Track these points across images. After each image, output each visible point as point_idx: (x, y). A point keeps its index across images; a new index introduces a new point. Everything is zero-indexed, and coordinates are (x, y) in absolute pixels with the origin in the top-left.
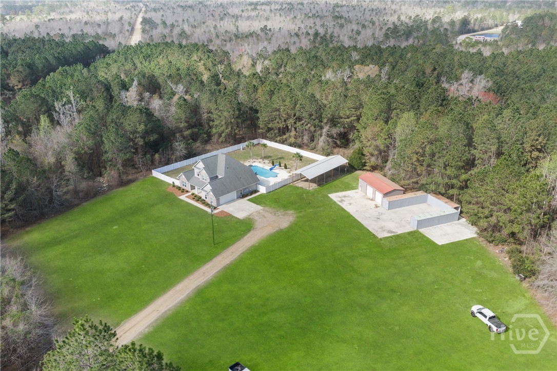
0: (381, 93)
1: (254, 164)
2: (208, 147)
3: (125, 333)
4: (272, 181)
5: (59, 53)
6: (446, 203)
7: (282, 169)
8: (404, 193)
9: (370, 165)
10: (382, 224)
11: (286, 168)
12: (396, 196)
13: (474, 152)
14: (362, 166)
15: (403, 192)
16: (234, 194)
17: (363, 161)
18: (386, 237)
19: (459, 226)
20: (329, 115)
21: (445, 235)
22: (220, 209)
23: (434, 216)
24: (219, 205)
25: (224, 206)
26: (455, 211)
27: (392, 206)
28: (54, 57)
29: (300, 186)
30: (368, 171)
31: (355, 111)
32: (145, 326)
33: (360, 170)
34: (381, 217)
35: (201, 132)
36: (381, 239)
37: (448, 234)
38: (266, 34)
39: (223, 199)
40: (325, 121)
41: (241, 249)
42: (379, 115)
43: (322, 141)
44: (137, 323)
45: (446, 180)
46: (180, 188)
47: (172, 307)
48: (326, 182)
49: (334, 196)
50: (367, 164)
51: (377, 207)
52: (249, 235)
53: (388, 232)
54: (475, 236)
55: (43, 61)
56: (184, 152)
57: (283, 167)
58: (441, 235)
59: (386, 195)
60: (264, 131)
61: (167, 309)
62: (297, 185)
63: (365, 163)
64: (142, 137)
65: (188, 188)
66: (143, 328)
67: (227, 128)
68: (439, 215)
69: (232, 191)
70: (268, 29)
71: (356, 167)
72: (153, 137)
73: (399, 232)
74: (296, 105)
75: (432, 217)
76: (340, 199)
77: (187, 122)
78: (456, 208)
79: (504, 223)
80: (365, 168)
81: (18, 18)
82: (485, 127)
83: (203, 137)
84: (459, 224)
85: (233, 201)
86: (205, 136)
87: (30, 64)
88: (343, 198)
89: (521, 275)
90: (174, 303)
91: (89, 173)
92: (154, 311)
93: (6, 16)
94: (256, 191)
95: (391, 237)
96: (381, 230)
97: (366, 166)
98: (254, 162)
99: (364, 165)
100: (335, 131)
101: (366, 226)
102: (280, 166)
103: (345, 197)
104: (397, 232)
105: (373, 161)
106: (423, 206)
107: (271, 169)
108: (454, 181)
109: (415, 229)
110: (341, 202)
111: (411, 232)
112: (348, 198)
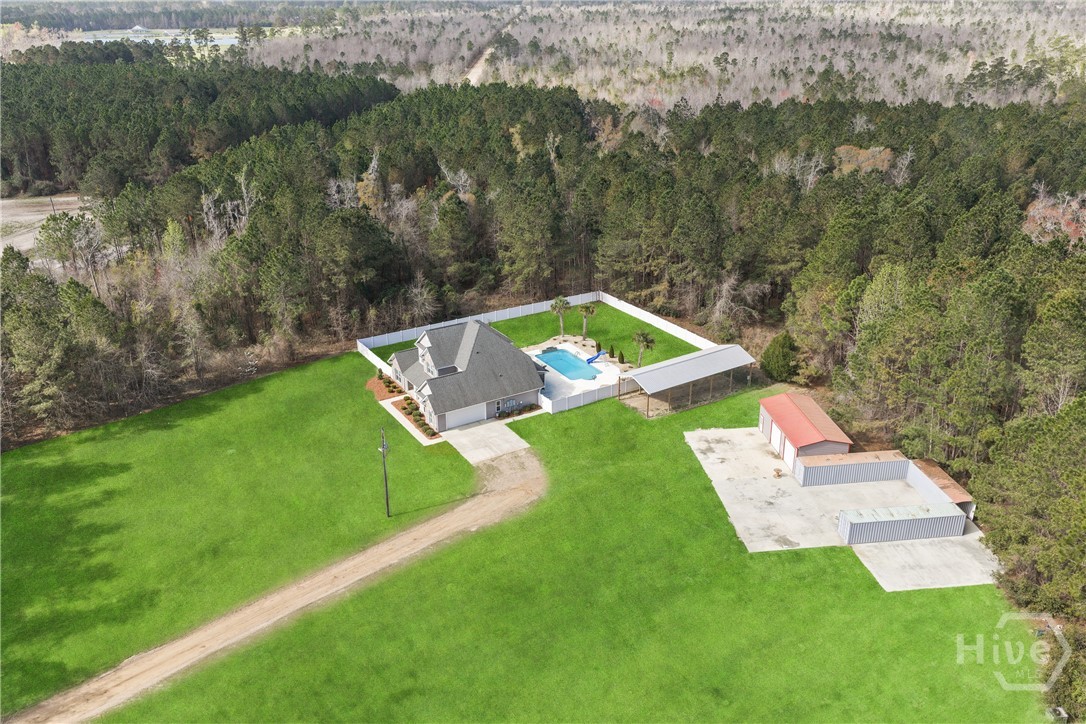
0: (853, 214)
1: (559, 347)
2: (493, 301)
3: (117, 685)
4: (578, 387)
5: (299, 99)
6: (943, 488)
7: (614, 363)
8: (850, 451)
9: (807, 373)
10: (772, 517)
11: (622, 361)
12: (829, 456)
13: (1023, 375)
14: (788, 375)
15: (847, 448)
16: (481, 409)
17: (792, 363)
18: (767, 553)
19: (959, 549)
20: (737, 255)
21: (912, 568)
22: (445, 436)
23: (897, 518)
24: (443, 428)
25: (456, 431)
26: (959, 512)
27: (811, 478)
28: (286, 105)
29: (632, 405)
30: (801, 386)
31: (800, 249)
32: (160, 678)
33: (784, 381)
34: (777, 501)
35: (484, 268)
36: (752, 556)
37: (921, 567)
38: (724, 70)
39: (452, 417)
40: (729, 265)
41: (437, 534)
42: (839, 263)
43: (719, 310)
44: (150, 669)
45: (947, 435)
46: (390, 382)
47: (231, 645)
48: (694, 402)
49: (694, 438)
50: (800, 371)
51: (779, 476)
52: (470, 504)
53: (777, 541)
54: (991, 581)
55: (263, 113)
56: (429, 309)
57: (617, 360)
58: (904, 567)
59: (803, 450)
60: (605, 276)
61: (221, 647)
62: (627, 402)
63: (797, 367)
64: (345, 272)
65: (402, 384)
66: (155, 681)
67: (528, 266)
68: (911, 517)
69: (475, 402)
70: (730, 60)
71: (775, 374)
72: (367, 276)
73: (803, 545)
74: (672, 227)
75: (892, 519)
76: (704, 446)
77: (453, 247)
78: (963, 506)
79: (1047, 567)
80: (795, 379)
81: (287, 31)
82: (1054, 317)
83: (487, 280)
84: (963, 544)
85: (479, 422)
86: (491, 277)
87: (236, 118)
88: (712, 445)
89: (1060, 709)
90: (241, 637)
91: (240, 335)
92: (196, 646)
93: (265, 28)
94: (534, 407)
95: (778, 554)
96: (762, 533)
97: (798, 374)
98: (565, 341)
99: (794, 371)
100: (750, 289)
101: (732, 519)
102: (612, 356)
103: (719, 441)
104: (798, 544)
105: (814, 366)
106: (892, 487)
107: (590, 361)
108: (965, 440)
109: (846, 542)
110: (704, 452)
111: (833, 549)
112: (725, 446)
